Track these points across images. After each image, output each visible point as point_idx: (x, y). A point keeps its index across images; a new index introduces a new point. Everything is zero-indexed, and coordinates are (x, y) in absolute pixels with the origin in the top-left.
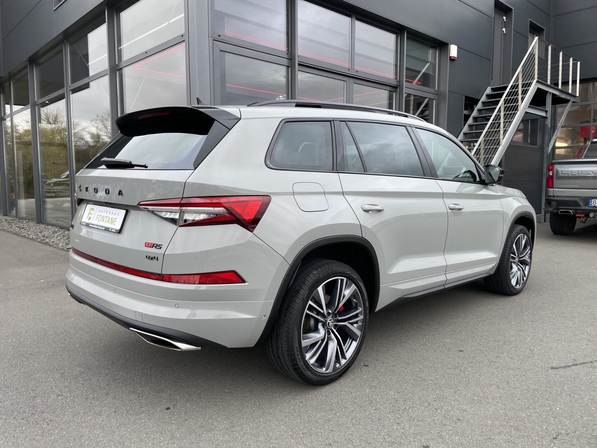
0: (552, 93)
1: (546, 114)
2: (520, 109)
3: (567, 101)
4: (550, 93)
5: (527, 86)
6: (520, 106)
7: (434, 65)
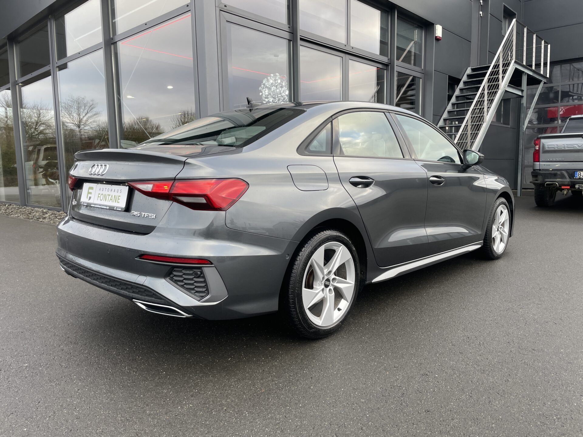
1: (522, 94)
2: (501, 88)
4: (526, 73)
5: (506, 65)
6: (501, 85)
7: (420, 45)
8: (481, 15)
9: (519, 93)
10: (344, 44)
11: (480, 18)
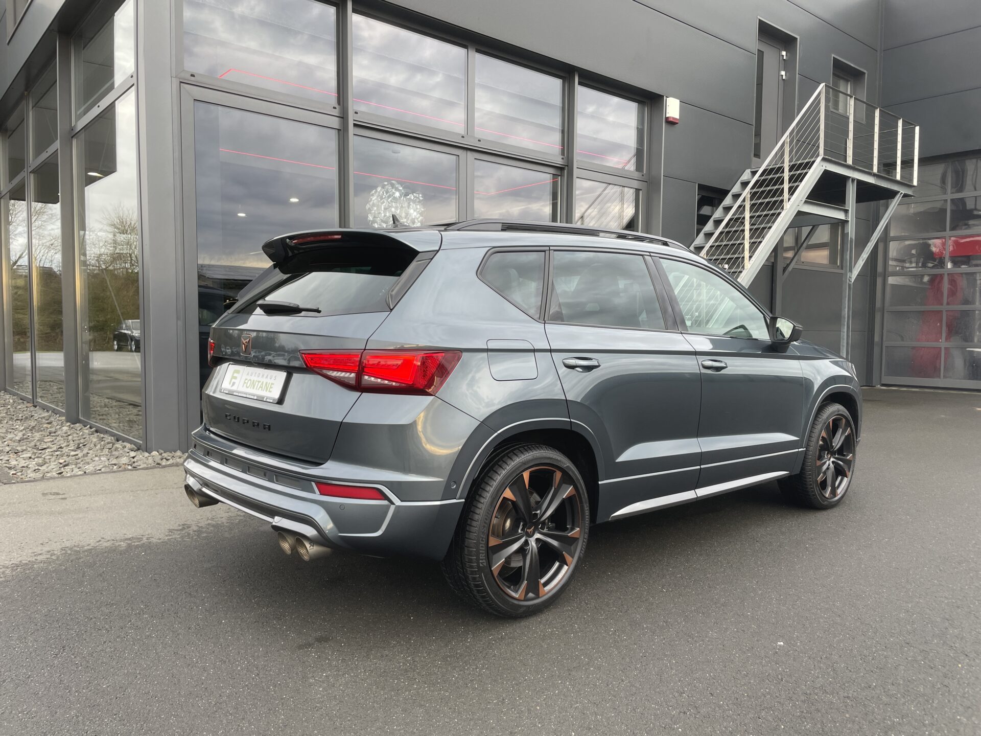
0: (857, 179)
1: (846, 216)
2: (788, 206)
3: (892, 194)
4: (853, 180)
5: (801, 167)
6: (787, 202)
7: (640, 132)
8: (784, 78)
9: (840, 216)
10: (460, 134)
11: (781, 83)
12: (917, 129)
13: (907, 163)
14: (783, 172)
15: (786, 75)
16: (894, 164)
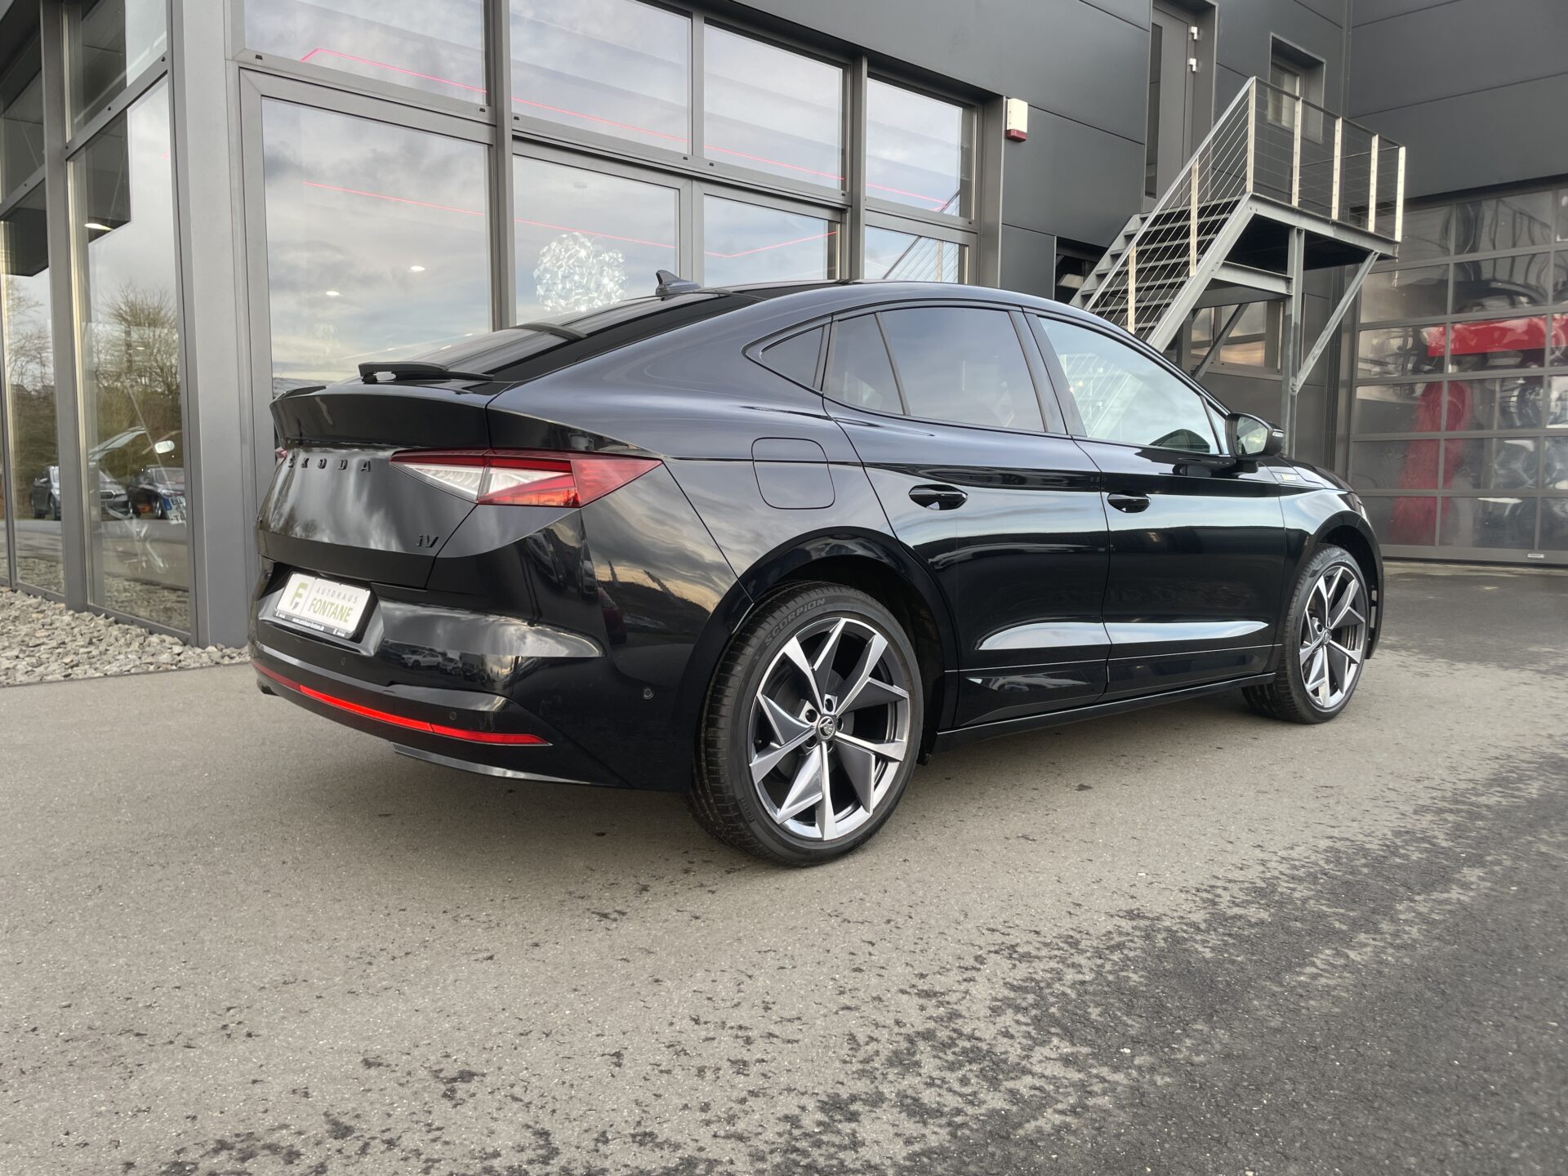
0: (1306, 230)
1: (1288, 288)
2: (1195, 273)
3: (1359, 255)
4: (1299, 231)
6: (1194, 266)
7: (966, 153)
8: (1194, 69)
9: (1279, 287)
10: (681, 155)
11: (1189, 76)
12: (1402, 152)
13: (1386, 207)
14: (1188, 218)
15: (1197, 65)
16: (1366, 209)
